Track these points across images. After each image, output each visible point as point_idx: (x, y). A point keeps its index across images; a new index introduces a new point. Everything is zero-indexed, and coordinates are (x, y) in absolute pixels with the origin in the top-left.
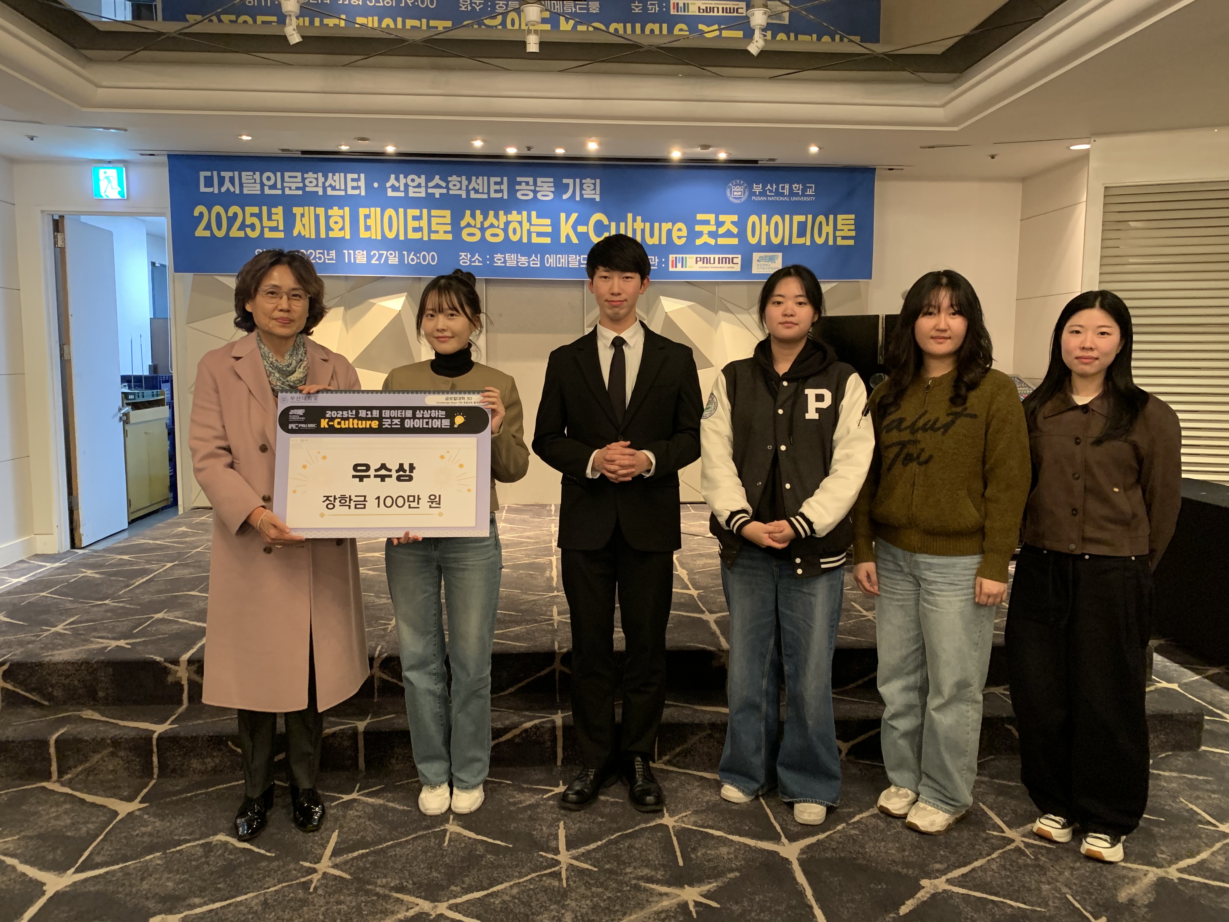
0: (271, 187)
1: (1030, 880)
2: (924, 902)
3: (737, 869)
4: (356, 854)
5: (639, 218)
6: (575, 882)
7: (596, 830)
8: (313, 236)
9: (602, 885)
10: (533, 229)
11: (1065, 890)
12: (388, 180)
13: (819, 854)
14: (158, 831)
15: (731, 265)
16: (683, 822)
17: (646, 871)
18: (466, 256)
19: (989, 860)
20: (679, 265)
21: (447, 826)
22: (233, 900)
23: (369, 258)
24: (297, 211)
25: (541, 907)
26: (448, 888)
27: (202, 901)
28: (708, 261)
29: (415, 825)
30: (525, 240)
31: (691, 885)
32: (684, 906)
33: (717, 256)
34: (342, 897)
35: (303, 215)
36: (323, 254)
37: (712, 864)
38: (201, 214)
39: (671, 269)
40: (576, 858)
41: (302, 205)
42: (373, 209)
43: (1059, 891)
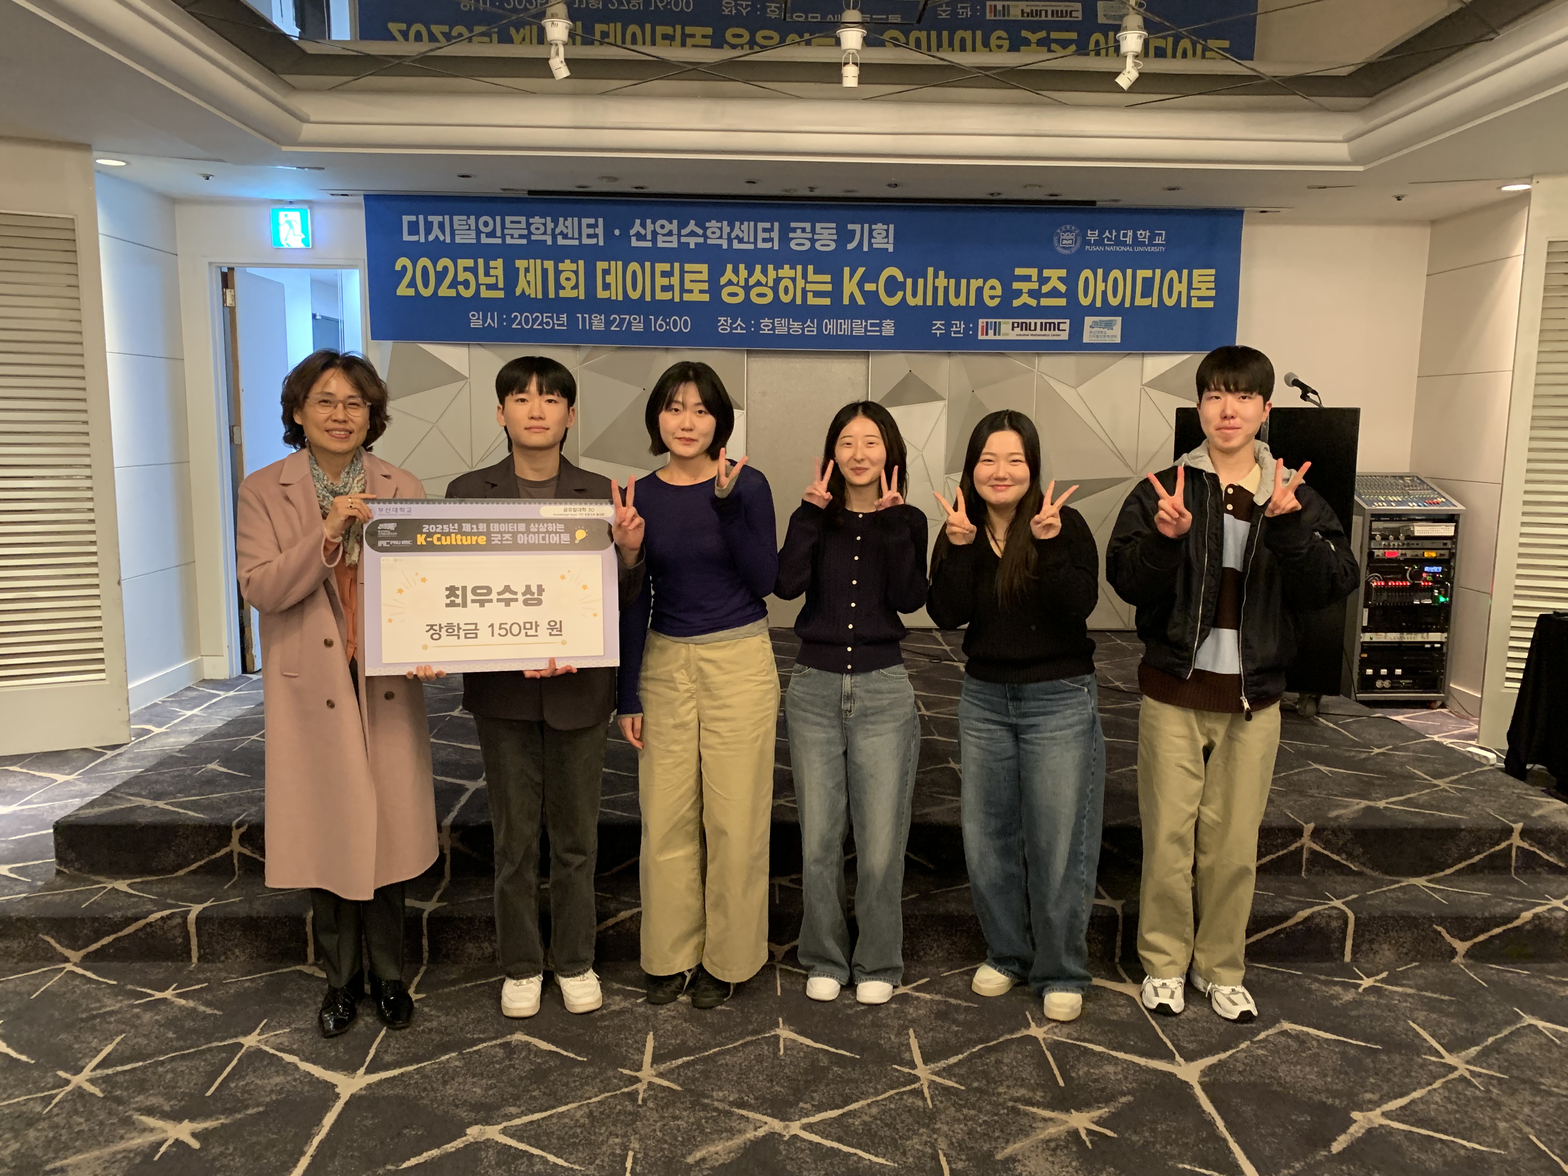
0: (489, 235)
1: (1483, 1117)
2: (1359, 1140)
3: (1129, 1093)
4: (680, 1061)
5: (942, 273)
6: (941, 1102)
7: (953, 1041)
8: (540, 296)
9: (973, 1107)
10: (809, 287)
11: (1527, 1129)
12: (632, 225)
13: (1224, 1077)
14: (446, 1027)
15: (1057, 332)
16: (1055, 1033)
17: (1022, 1092)
18: (726, 321)
19: (1429, 1091)
20: (991, 332)
21: (778, 1031)
22: (554, 1111)
23: (609, 323)
24: (521, 264)
25: (908, 1130)
26: (797, 1105)
27: (519, 1111)
28: (1028, 327)
29: (740, 1029)
30: (799, 301)
31: (1078, 1109)
32: (1074, 1134)
33: (1039, 321)
34: (677, 1112)
35: (527, 270)
36: (552, 318)
37: (1099, 1086)
38: (404, 268)
39: (980, 337)
40: (937, 1074)
41: (527, 258)
42: (613, 263)
43: (1520, 1131)
